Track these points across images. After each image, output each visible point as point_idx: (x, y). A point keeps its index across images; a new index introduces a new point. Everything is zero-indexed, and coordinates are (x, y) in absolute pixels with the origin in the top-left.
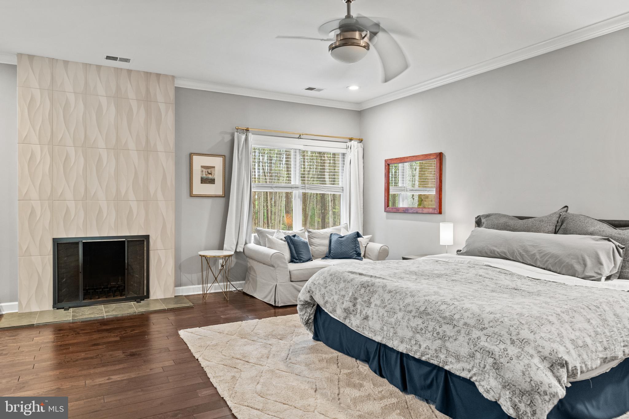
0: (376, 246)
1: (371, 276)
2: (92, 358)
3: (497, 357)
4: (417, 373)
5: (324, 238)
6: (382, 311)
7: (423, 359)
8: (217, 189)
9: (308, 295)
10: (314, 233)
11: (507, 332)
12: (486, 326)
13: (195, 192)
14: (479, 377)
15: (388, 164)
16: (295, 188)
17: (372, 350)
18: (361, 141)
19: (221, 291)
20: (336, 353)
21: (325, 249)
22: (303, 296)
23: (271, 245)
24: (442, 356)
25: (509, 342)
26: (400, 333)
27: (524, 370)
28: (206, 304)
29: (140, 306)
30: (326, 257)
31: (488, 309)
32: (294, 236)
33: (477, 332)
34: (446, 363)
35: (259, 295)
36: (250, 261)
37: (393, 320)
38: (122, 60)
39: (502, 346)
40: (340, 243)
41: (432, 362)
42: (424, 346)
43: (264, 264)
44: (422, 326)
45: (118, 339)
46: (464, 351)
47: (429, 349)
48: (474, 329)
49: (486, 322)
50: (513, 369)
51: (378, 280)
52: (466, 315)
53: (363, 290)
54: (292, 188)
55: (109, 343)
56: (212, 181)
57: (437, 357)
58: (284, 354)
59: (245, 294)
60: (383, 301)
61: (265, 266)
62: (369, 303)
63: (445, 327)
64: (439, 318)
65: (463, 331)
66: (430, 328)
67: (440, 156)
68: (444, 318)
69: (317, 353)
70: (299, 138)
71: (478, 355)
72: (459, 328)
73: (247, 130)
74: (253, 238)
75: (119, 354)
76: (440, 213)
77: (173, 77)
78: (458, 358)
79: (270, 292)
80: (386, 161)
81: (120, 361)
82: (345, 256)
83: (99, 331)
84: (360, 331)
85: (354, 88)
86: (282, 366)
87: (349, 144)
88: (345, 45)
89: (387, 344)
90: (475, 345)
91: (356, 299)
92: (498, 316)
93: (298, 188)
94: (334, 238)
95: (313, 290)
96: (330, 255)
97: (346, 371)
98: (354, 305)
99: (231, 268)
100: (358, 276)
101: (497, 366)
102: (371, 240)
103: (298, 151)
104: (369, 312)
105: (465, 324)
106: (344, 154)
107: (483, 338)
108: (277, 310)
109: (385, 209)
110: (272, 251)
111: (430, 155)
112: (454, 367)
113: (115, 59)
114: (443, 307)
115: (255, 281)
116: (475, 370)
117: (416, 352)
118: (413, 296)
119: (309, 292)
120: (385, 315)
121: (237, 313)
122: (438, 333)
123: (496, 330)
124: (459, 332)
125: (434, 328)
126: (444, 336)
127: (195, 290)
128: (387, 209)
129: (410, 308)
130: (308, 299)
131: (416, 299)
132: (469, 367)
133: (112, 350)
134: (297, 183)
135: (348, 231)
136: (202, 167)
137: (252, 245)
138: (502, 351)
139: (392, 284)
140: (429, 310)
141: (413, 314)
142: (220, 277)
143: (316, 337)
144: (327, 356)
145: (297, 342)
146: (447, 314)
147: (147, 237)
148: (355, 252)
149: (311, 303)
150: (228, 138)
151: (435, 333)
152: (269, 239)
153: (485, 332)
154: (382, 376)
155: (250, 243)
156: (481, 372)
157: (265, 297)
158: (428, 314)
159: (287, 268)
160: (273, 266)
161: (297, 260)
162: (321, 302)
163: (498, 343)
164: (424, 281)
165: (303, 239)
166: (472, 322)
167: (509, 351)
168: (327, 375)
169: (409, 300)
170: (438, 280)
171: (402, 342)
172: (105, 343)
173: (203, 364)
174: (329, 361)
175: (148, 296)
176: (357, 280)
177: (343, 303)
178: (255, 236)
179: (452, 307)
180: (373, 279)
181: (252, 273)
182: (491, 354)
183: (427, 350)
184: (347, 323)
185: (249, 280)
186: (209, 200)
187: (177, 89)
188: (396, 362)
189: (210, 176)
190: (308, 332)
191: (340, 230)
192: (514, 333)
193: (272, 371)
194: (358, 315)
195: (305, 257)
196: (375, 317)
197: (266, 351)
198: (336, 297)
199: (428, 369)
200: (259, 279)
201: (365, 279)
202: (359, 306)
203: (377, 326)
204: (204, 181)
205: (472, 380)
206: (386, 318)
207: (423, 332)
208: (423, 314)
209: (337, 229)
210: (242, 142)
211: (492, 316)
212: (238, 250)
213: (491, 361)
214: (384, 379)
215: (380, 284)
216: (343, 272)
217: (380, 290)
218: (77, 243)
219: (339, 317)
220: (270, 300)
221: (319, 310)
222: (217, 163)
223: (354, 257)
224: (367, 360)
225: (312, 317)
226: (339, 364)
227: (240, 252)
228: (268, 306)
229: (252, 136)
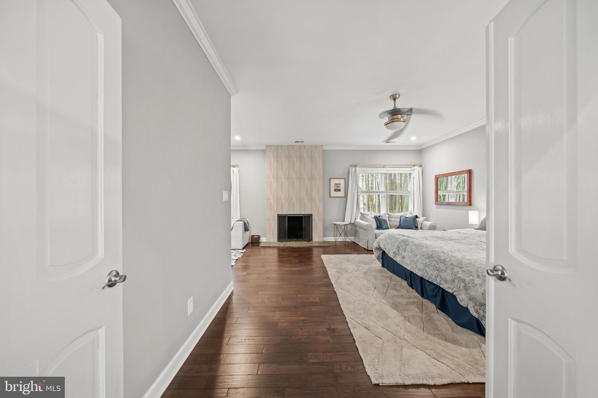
0: (428, 224)
1: (409, 237)
2: (287, 261)
3: (467, 283)
4: (429, 288)
5: (396, 218)
6: (410, 254)
7: (430, 280)
8: (341, 194)
9: (377, 244)
10: (391, 215)
11: (476, 271)
12: (463, 266)
13: (332, 196)
14: (457, 293)
15: (437, 178)
16: (382, 192)
17: (408, 274)
18: (421, 166)
19: (343, 240)
20: (391, 274)
21: (398, 224)
22: (375, 245)
23: (366, 220)
24: (439, 280)
25: (476, 276)
26: (419, 266)
27: (484, 292)
28: (336, 245)
29: (308, 244)
30: (398, 227)
31: (468, 257)
32: (379, 216)
33: (457, 269)
34: (441, 284)
35: (361, 244)
36: (357, 228)
37: (415, 259)
38: (301, 142)
39: (471, 278)
40: (406, 221)
41: (434, 282)
42: (429, 274)
43: (363, 229)
44: (429, 263)
45: (298, 255)
46: (449, 278)
47: (432, 275)
48: (456, 267)
49: (464, 264)
50: (476, 291)
51: (411, 239)
52: (453, 259)
53: (403, 243)
54: (380, 192)
55: (294, 256)
56: (339, 190)
57: (436, 280)
58: (365, 271)
59: (355, 243)
60: (411, 249)
61: (363, 230)
62: (405, 250)
63: (440, 265)
64: (437, 260)
65: (449, 268)
66: (433, 265)
67: (470, 172)
68: (440, 260)
69: (381, 273)
70: (384, 167)
71: (456, 281)
72: (448, 266)
73: (356, 166)
74: (359, 217)
75: (297, 261)
76: (470, 205)
77: (322, 146)
78: (446, 281)
79: (365, 243)
80: (435, 176)
81: (296, 263)
82: (408, 228)
83: (292, 251)
84: (401, 263)
85: (413, 138)
86: (362, 276)
87: (413, 168)
88: (393, 122)
89: (413, 271)
90: (455, 275)
91: (399, 247)
92: (472, 262)
93: (383, 192)
94: (402, 218)
95: (380, 242)
96: (400, 227)
97: (394, 283)
98: (398, 251)
99: (349, 231)
100: (402, 236)
101: (466, 288)
102: (425, 220)
103: (383, 174)
104: (405, 254)
105: (452, 264)
106: (410, 174)
107: (460, 272)
108: (369, 252)
109: (435, 203)
110: (366, 223)
111: (463, 171)
112: (444, 286)
113: (298, 142)
114: (442, 254)
115: (359, 237)
116: (455, 288)
117: (426, 277)
118: (427, 248)
119: (378, 243)
120: (412, 256)
121: (349, 251)
122: (436, 267)
123: (469, 269)
124: (447, 268)
125: (434, 265)
126: (439, 269)
127: (331, 239)
128: (437, 203)
129: (424, 254)
130: (377, 246)
131: (428, 249)
132: (452, 287)
133: (295, 259)
134: (383, 190)
135: (412, 215)
136: (335, 184)
137: (358, 220)
138: (471, 280)
139: (417, 242)
140: (434, 256)
141: (425, 256)
142: (343, 234)
143: (383, 266)
144: (386, 275)
145: (373, 267)
146: (443, 258)
147: (312, 215)
148: (414, 226)
149: (379, 248)
150: (347, 170)
151: (435, 267)
152: (366, 217)
153: (462, 269)
154: (412, 288)
155: (358, 219)
156: (458, 290)
157: (364, 245)
158: (433, 257)
159: (374, 232)
160: (366, 230)
161: (380, 228)
162: (383, 249)
163: (469, 276)
164: (439, 242)
165: (384, 218)
166: (455, 263)
167: (475, 281)
168: (383, 283)
169: (424, 250)
170: (450, 242)
171: (419, 271)
172: (292, 256)
173: (328, 269)
174: (386, 277)
175: (312, 240)
176: (401, 238)
177: (393, 249)
178: (360, 216)
179: (447, 255)
180: (409, 239)
181: (358, 233)
182: (463, 281)
183: (431, 276)
184: (395, 259)
185: (357, 236)
186: (338, 199)
187: (323, 150)
188: (419, 282)
189: (338, 188)
190: (379, 263)
191: (407, 214)
192: (480, 272)
193: (357, 277)
194: (400, 255)
195: (384, 227)
196: (407, 257)
197: (357, 268)
198: (390, 246)
199: (433, 287)
200: (361, 236)
201: (404, 238)
202: (400, 251)
203: (408, 262)
204: (335, 190)
205: (454, 294)
206: (412, 258)
207: (429, 266)
208: (430, 257)
209: (405, 214)
210: (353, 172)
211: (468, 261)
212: (351, 222)
213: (463, 285)
214: (414, 290)
215: (411, 241)
216: (395, 234)
217: (411, 244)
218: (286, 216)
219: (392, 256)
220: (365, 247)
221: (384, 252)
222: (342, 182)
223: (414, 229)
224: (405, 280)
225: (381, 255)
226: (392, 279)
227: (352, 223)
228: (364, 249)
229: (358, 168)
